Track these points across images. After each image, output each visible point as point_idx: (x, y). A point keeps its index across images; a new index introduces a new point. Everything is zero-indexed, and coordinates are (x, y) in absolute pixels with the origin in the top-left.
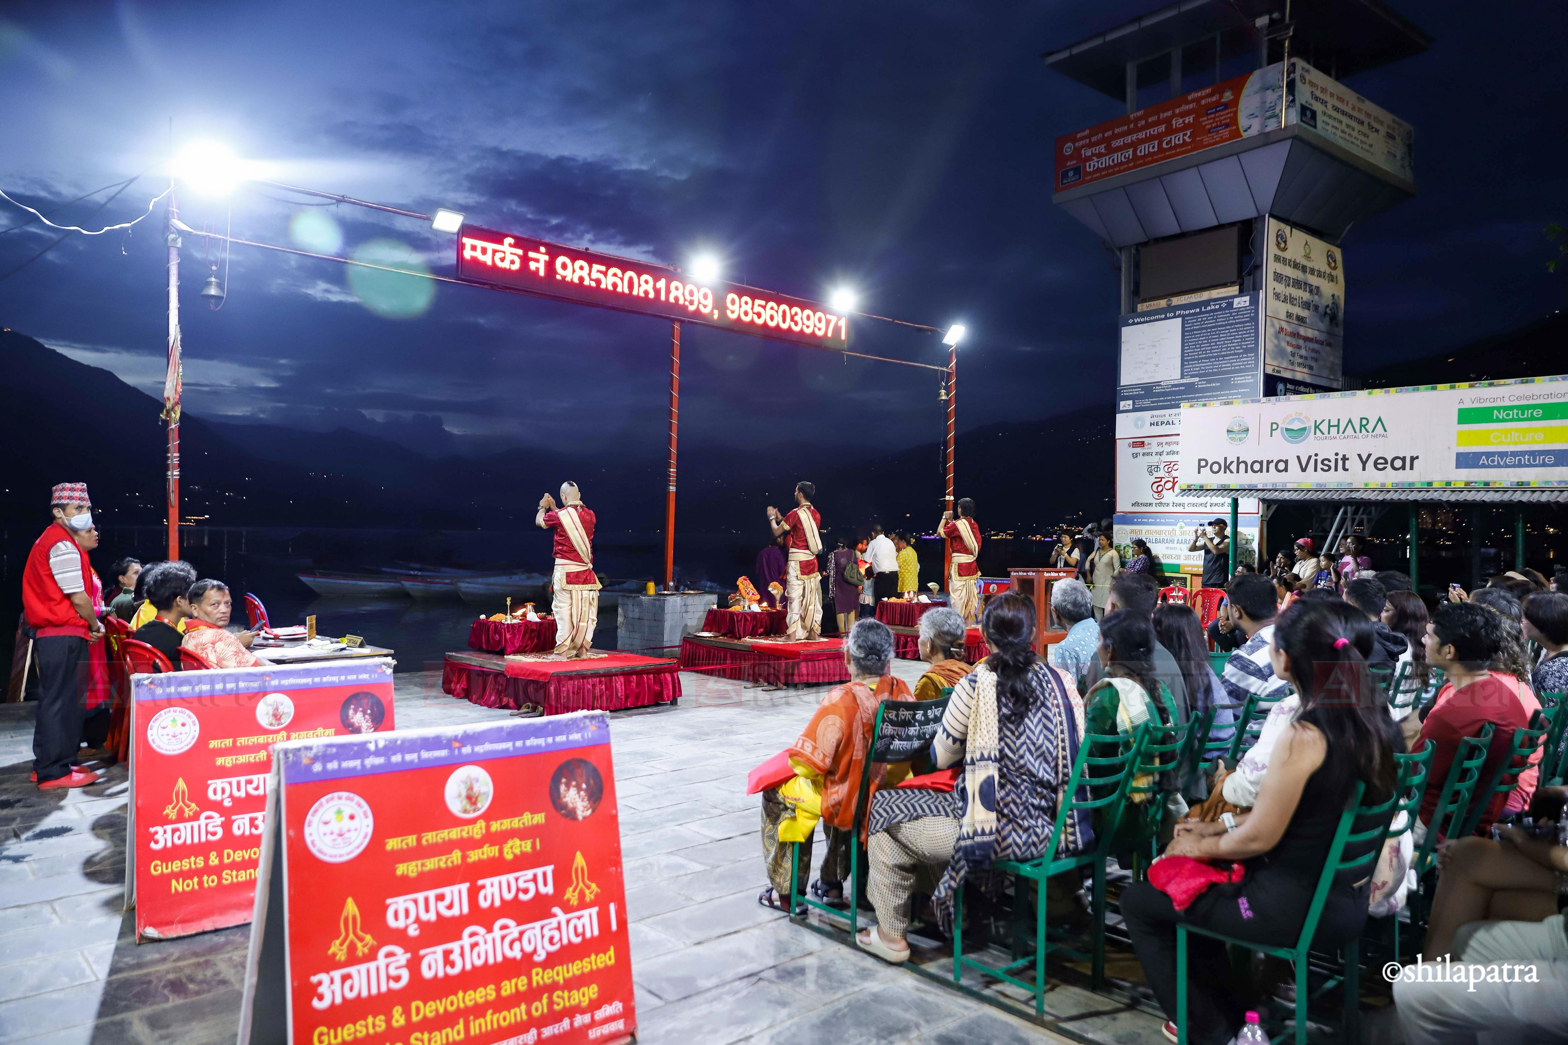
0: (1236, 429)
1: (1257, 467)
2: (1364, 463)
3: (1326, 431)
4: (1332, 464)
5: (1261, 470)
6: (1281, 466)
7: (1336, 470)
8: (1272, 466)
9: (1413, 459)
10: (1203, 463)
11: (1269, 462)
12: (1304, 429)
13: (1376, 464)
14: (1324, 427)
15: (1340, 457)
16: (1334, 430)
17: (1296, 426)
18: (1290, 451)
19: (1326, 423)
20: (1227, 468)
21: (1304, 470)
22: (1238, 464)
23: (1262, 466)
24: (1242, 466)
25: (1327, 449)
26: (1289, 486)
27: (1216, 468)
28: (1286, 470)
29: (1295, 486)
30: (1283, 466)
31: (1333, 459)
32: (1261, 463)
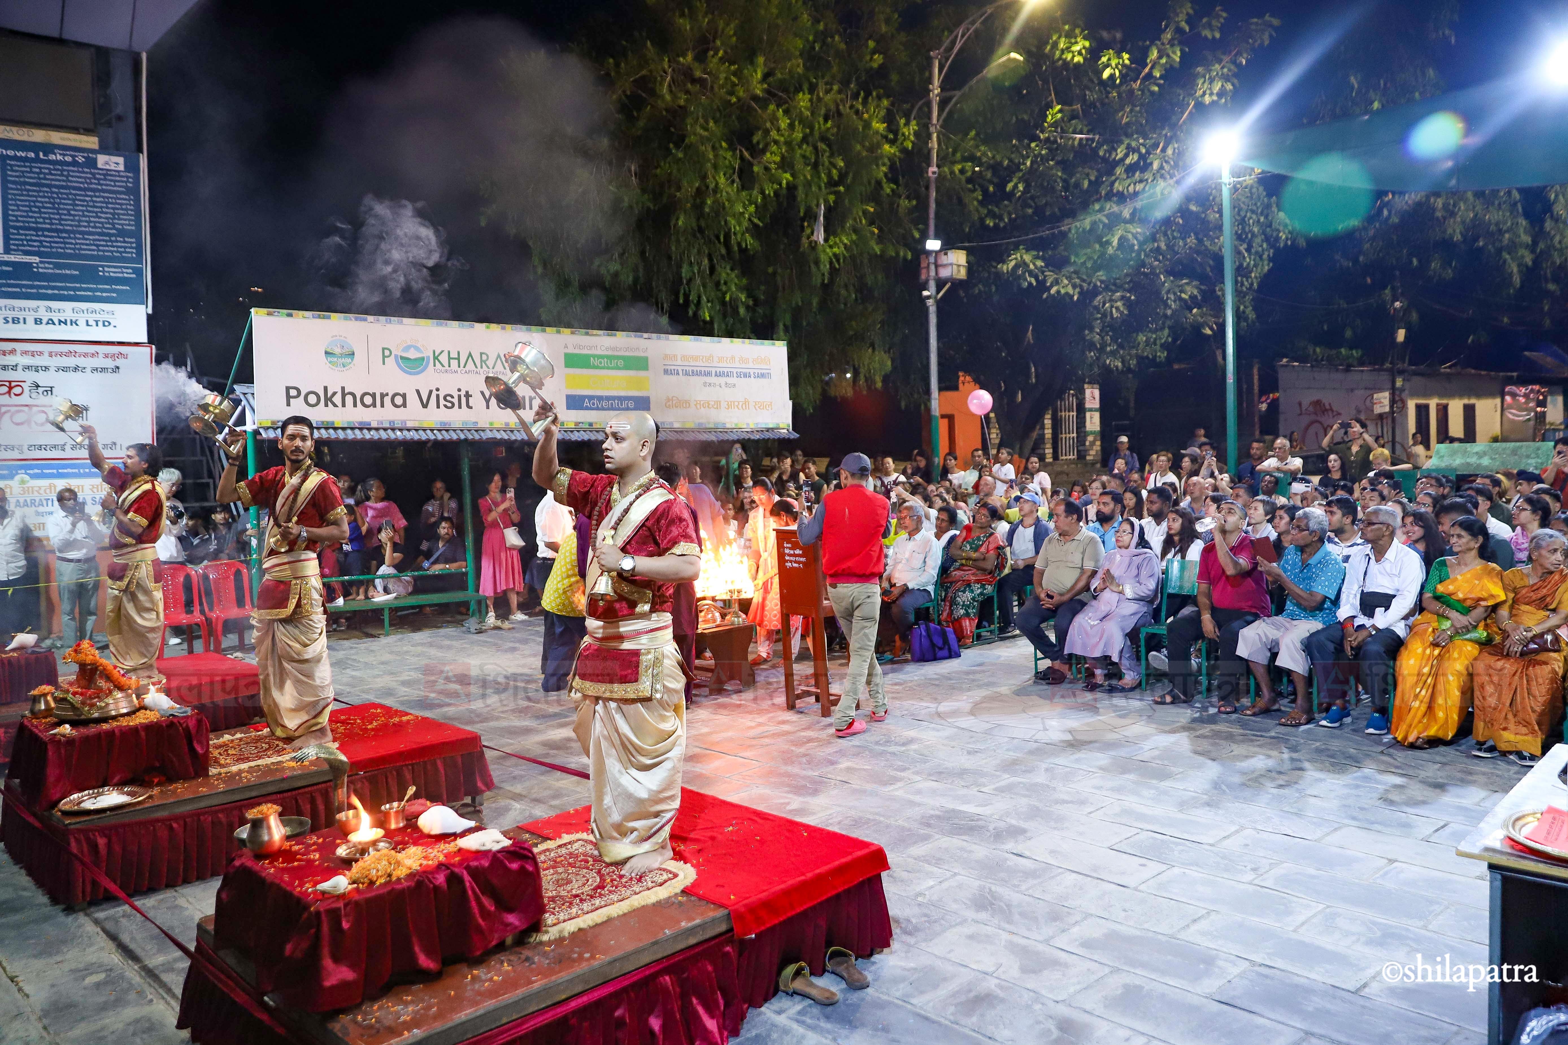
0: (337, 351)
1: (368, 400)
2: (488, 401)
3: (446, 364)
4: (456, 401)
5: (374, 405)
6: (399, 400)
7: (460, 407)
8: (387, 400)
10: (293, 393)
11: (383, 396)
12: (423, 359)
14: (444, 358)
15: (463, 393)
16: (454, 363)
17: (412, 354)
18: (407, 384)
19: (445, 355)
20: (329, 400)
21: (425, 406)
22: (344, 395)
23: (375, 400)
24: (349, 399)
25: (449, 384)
26: (409, 424)
27: (312, 399)
28: (404, 405)
29: (416, 425)
30: (400, 400)
31: (456, 395)
32: (373, 396)
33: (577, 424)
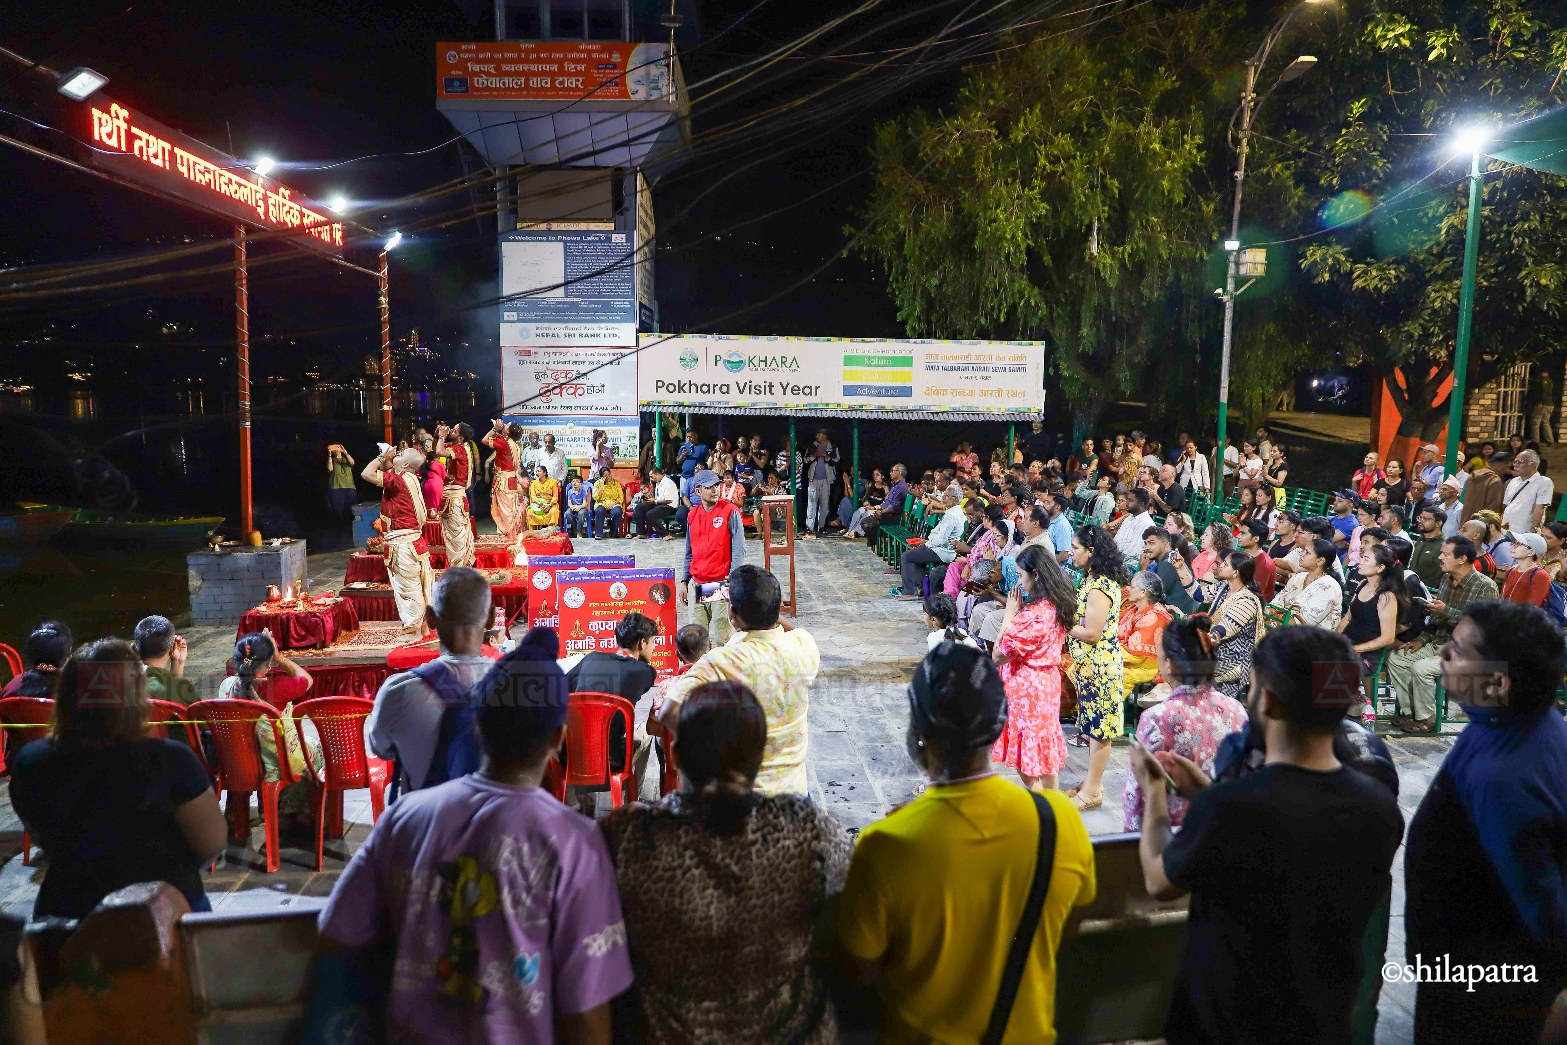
0: (687, 358)
1: (705, 389)
2: (785, 390)
3: (757, 364)
4: (762, 389)
5: (708, 392)
6: (724, 389)
7: (765, 393)
8: (717, 389)
9: (817, 388)
10: (660, 384)
11: (714, 386)
12: (741, 362)
13: (792, 390)
14: (756, 361)
15: (768, 384)
16: (763, 364)
17: (735, 359)
18: (731, 378)
19: (757, 359)
20: (681, 388)
21: (741, 393)
22: (690, 385)
23: (710, 388)
24: (693, 388)
25: (758, 377)
26: (731, 405)
27: (671, 388)
28: (728, 392)
29: (735, 405)
30: (725, 389)
31: (762, 385)
32: (709, 386)
33: (850, 406)
